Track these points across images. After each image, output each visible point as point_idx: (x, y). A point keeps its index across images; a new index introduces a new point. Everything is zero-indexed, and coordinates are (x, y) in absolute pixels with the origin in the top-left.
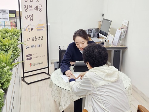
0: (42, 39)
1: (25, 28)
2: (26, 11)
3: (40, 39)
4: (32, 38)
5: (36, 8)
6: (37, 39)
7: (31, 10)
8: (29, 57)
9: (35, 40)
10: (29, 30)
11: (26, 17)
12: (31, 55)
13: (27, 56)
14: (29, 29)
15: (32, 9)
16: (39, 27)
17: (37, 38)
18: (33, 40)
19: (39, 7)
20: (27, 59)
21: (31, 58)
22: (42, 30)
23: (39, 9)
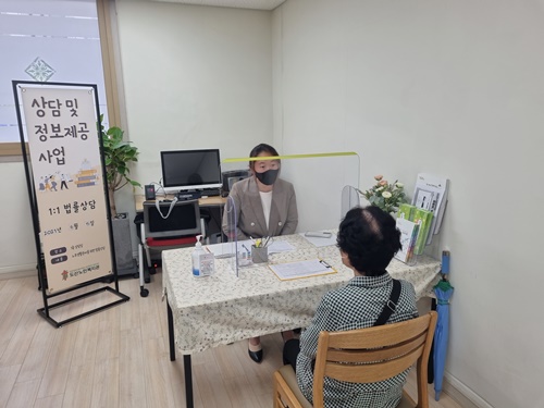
0: (93, 207)
1: (43, 181)
2: (43, 139)
3: (88, 207)
4: (66, 207)
5: (72, 132)
6: (80, 209)
7: (57, 136)
8: (60, 255)
9: (73, 210)
10: (54, 187)
11: (42, 155)
12: (64, 250)
13: (53, 253)
14: (54, 184)
15: (59, 134)
16: (83, 178)
17: (79, 204)
18: (68, 212)
19: (79, 129)
20: (54, 261)
21: (65, 258)
22: (93, 184)
23: (79, 135)
